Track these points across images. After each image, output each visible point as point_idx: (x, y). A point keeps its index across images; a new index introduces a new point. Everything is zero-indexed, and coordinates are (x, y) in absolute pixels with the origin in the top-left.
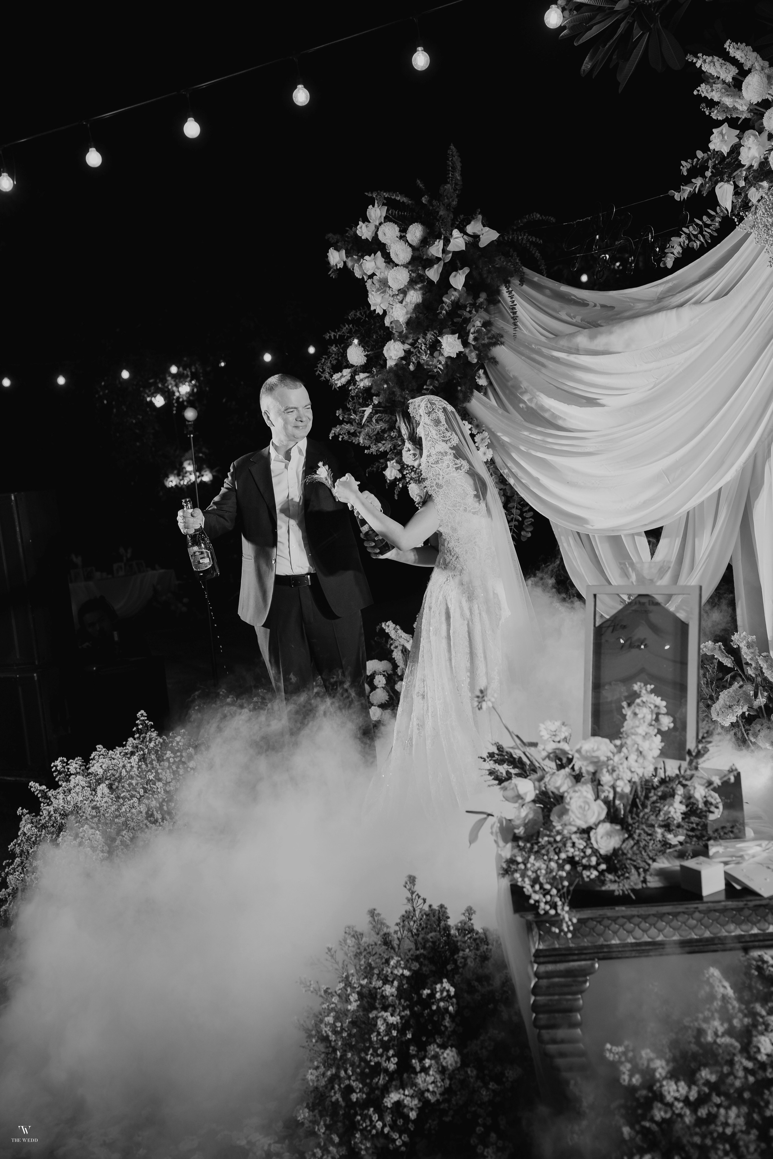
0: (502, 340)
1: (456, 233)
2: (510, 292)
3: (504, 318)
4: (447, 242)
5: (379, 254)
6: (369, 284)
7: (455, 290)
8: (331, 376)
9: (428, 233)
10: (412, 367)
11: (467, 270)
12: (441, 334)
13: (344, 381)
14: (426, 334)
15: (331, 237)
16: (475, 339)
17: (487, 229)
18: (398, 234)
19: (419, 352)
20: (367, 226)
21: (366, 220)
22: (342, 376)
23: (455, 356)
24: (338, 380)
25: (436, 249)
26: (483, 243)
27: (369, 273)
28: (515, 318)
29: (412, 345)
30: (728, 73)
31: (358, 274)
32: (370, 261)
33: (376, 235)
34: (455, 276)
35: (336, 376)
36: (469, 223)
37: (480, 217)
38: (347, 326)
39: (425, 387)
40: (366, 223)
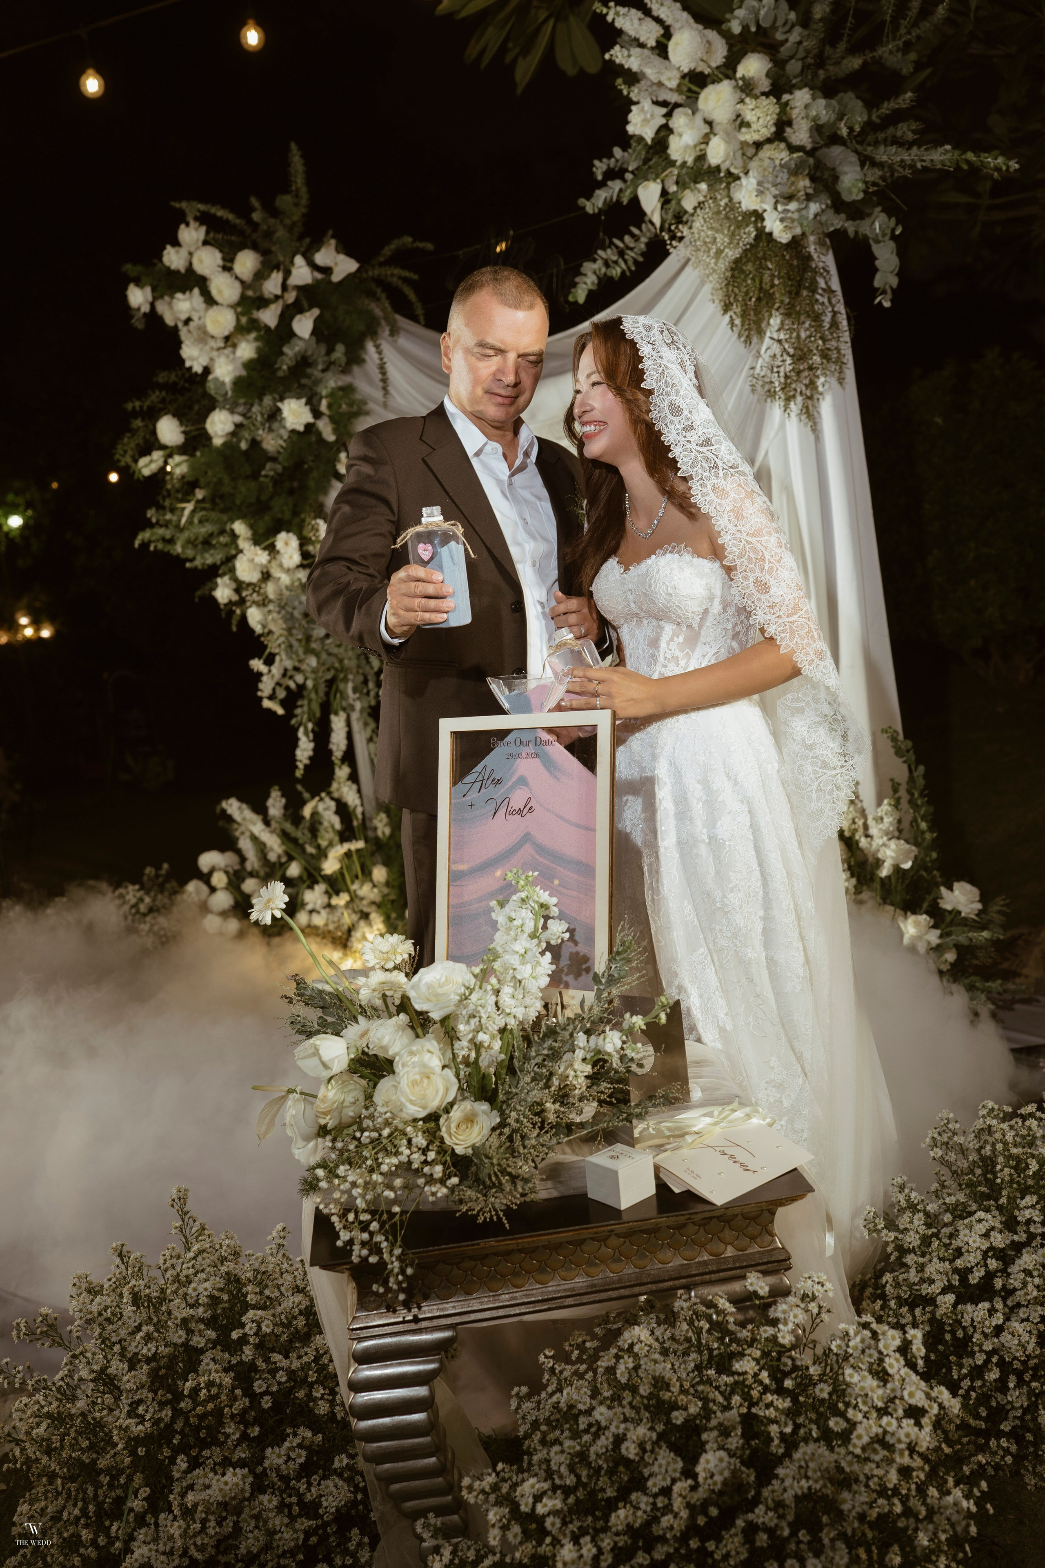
0: (367, 408)
1: (299, 260)
2: (377, 346)
3: (370, 382)
4: (287, 273)
5: (196, 291)
6: (183, 333)
7: (301, 339)
8: (136, 461)
9: (263, 263)
10: (244, 446)
11: (316, 312)
12: (282, 399)
13: (154, 467)
14: (261, 400)
15: (129, 268)
16: (330, 406)
17: (342, 257)
18: (221, 262)
19: (254, 425)
20: (177, 252)
21: (176, 243)
22: (151, 461)
23: (301, 428)
24: (146, 466)
25: (272, 285)
26: (337, 277)
27: (184, 317)
28: (385, 380)
29: (244, 415)
30: (649, 33)
31: (169, 321)
32: (184, 300)
33: (191, 264)
34: (300, 321)
35: (143, 462)
36: (318, 250)
37: (333, 242)
38: (157, 393)
39: (263, 473)
40: (177, 248)
